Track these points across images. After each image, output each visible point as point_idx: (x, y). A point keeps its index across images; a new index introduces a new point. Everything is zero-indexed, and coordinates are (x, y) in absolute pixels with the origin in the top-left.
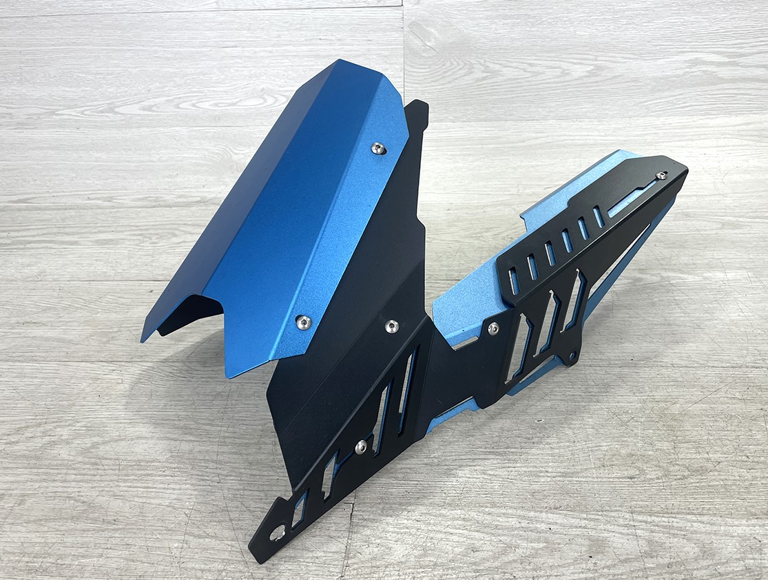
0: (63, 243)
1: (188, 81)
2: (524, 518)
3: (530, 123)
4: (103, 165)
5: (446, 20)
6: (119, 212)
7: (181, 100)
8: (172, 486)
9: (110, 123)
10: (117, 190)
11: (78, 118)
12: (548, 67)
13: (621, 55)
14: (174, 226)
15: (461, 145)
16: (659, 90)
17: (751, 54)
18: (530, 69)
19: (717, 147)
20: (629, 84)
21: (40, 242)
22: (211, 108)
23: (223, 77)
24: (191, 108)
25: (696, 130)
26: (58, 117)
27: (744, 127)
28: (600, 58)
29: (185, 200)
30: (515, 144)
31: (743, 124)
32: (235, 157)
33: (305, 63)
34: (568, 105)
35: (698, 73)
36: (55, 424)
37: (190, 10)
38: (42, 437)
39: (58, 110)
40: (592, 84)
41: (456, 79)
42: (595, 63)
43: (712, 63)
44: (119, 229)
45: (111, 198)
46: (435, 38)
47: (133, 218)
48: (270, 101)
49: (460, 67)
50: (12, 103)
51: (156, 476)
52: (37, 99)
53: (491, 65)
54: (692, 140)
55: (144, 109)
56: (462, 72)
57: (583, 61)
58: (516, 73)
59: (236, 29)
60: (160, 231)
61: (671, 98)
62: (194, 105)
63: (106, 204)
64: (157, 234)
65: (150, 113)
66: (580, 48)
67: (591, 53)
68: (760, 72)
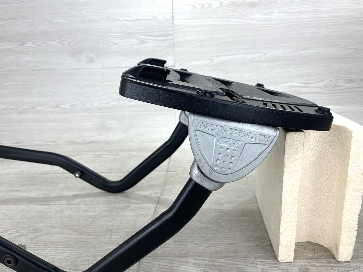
1: (90, 95)
2: (211, 261)
8: (67, 251)
9: (57, 112)
10: (57, 138)
11: (43, 110)
22: (98, 105)
23: (103, 93)
24: (90, 105)
26: (36, 110)
29: (85, 142)
36: (21, 229)
38: (15, 233)
39: (36, 107)
45: (55, 141)
50: (17, 104)
51: (60, 248)
52: (28, 103)
65: (73, 107)
68: (318, 90)
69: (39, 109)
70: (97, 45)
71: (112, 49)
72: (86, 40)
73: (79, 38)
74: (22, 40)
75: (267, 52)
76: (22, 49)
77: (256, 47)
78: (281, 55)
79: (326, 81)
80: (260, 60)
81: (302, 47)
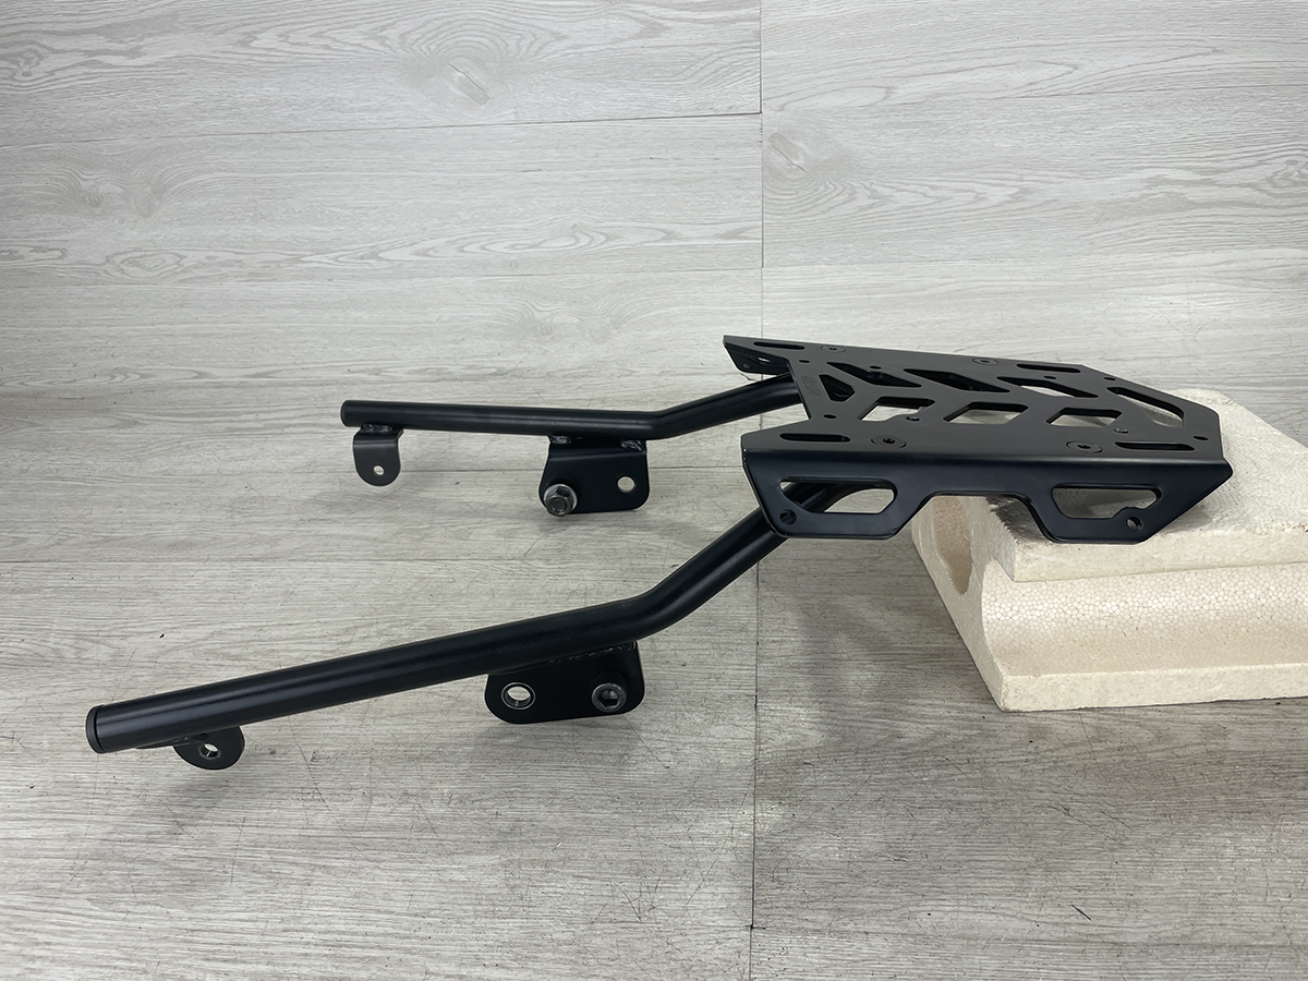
1: (476, 216)
2: (954, 708)
3: (932, 264)
4: (364, 328)
5: (819, 130)
7: (467, 241)
9: (373, 273)
10: (385, 360)
11: (329, 266)
12: (956, 191)
13: (1056, 173)
15: (840, 295)
16: (1108, 219)
17: (1232, 169)
18: (932, 193)
19: (1188, 293)
20: (1068, 211)
21: (301, 425)
22: (506, 251)
23: (522, 210)
24: (479, 251)
25: (1160, 271)
27: (1224, 267)
28: (1026, 178)
29: (477, 372)
30: (913, 293)
31: (1222, 263)
32: (538, 316)
33: (631, 190)
34: (985, 241)
35: (1160, 195)
37: (481, 123)
39: (306, 256)
40: (1017, 212)
41: (832, 208)
42: (1020, 183)
43: (1178, 182)
45: (379, 370)
46: (805, 155)
48: (584, 241)
49: (837, 192)
50: (242, 247)
53: (880, 189)
54: (1153, 285)
55: (417, 254)
56: (841, 198)
57: (1004, 182)
58: (912, 200)
59: (541, 147)
61: (1125, 230)
62: (483, 248)
65: (426, 258)
66: (1000, 165)
67: (1013, 170)
68: (1244, 193)
69: (316, 265)
70: (499, 42)
71: (548, 54)
72: (461, 22)
73: (436, 15)
74: (244, 25)
75: (1082, 61)
76: (245, 57)
77: (1042, 42)
78: (1129, 70)
79: (1277, 161)
80: (1055, 88)
81: (1201, 44)
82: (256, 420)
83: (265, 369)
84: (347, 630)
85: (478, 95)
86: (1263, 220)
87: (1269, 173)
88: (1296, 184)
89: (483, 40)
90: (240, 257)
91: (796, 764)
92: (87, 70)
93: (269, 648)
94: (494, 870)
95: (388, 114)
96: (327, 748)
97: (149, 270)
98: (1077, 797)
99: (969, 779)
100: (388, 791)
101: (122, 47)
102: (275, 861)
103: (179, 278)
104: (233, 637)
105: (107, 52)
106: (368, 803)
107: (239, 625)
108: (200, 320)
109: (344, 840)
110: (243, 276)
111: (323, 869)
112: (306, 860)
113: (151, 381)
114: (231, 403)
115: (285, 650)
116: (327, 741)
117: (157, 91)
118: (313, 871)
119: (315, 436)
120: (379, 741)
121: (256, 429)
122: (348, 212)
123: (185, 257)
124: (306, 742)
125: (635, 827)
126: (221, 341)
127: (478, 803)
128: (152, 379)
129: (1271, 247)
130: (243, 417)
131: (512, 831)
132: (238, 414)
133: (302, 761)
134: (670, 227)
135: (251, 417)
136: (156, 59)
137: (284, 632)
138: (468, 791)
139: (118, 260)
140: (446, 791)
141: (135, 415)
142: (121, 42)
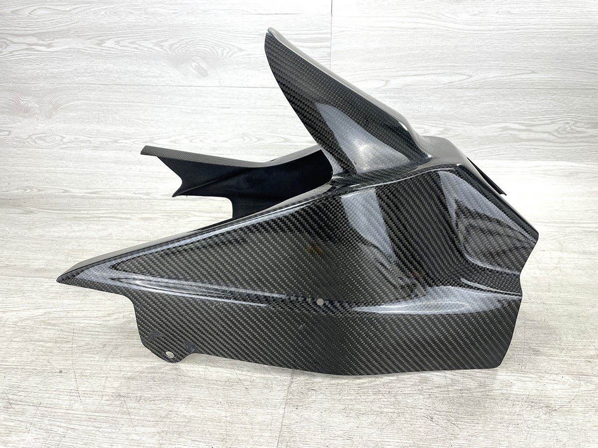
0: (121, 218)
4: (144, 174)
6: (155, 202)
7: (194, 137)
11: (130, 145)
13: (460, 122)
14: (187, 212)
16: (483, 144)
17: (540, 125)
20: (465, 140)
22: (211, 142)
23: (220, 125)
26: (119, 144)
28: (448, 124)
31: (535, 166)
33: (270, 119)
35: (507, 135)
37: (204, 85)
39: (120, 140)
44: (155, 212)
45: (149, 193)
47: (162, 206)
48: (247, 140)
50: (91, 135)
52: (107, 133)
57: (437, 125)
59: (230, 98)
60: (179, 214)
61: (491, 149)
62: (201, 141)
63: (145, 197)
64: (177, 216)
66: (435, 118)
67: (442, 120)
68: (545, 136)
69: (124, 144)
70: (214, 50)
71: (236, 57)
72: (197, 41)
73: (187, 37)
74: (99, 36)
75: (473, 74)
76: (99, 50)
77: (456, 65)
78: (495, 79)
79: (559, 122)
80: (461, 85)
81: (527, 69)
82: (88, 214)
83: (96, 190)
84: (109, 315)
85: (203, 73)
86: (553, 148)
87: (557, 127)
88: (568, 133)
89: (207, 50)
90: (90, 139)
91: (308, 389)
92: (28, 52)
93: (70, 321)
94: (154, 435)
95: (162, 79)
96: (87, 371)
97: (48, 142)
98: (438, 412)
99: (388, 401)
100: (111, 394)
101: (44, 43)
102: (51, 425)
103: (61, 147)
104: (55, 315)
105: (37, 45)
106: (101, 399)
107: (59, 310)
108: (70, 166)
109: (85, 416)
110: (90, 148)
111: (72, 430)
112: (65, 425)
113: (43, 193)
114: (77, 205)
115: (77, 323)
116: (87, 368)
117: (59, 63)
118: (68, 430)
119: (113, 223)
120: (112, 369)
121: (87, 218)
122: (141, 121)
123: (65, 137)
124: (78, 367)
125: (226, 417)
126: (77, 176)
127: (153, 402)
128: (43, 192)
129: (557, 160)
130: (82, 212)
131: (166, 416)
132: (79, 210)
133: (74, 377)
134: (287, 137)
135: (86, 212)
136: (59, 49)
137: (79, 314)
138: (149, 395)
139: (34, 137)
140: (139, 395)
141: (32, 209)
142: (44, 41)
